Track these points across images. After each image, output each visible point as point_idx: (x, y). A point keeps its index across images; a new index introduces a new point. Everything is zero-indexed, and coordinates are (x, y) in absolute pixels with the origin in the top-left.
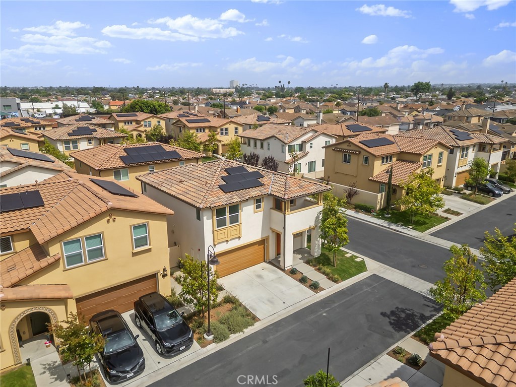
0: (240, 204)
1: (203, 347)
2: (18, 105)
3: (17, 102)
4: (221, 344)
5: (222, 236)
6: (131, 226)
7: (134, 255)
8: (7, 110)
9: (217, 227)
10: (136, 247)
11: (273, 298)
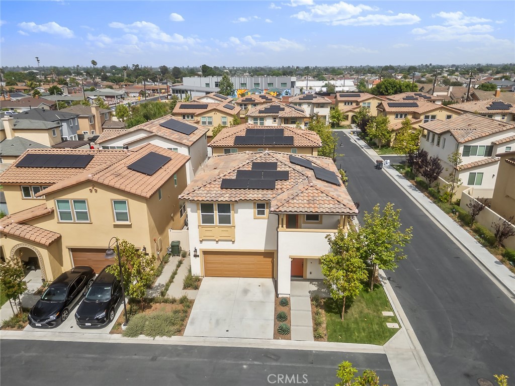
0: (233, 205)
1: (111, 333)
2: (293, 84)
3: (292, 80)
4: (126, 338)
5: (208, 234)
6: (112, 200)
7: (116, 226)
8: (283, 88)
9: (203, 223)
10: (117, 220)
11: (225, 320)
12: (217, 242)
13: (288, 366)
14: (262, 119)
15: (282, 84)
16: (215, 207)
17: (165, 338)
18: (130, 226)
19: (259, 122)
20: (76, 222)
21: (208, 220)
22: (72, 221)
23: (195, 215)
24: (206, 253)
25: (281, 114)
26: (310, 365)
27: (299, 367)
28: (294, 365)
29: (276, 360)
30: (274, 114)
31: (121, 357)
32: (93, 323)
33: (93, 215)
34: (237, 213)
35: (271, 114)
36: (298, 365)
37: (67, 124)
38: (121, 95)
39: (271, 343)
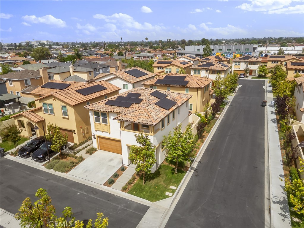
0: (108, 114)
1: (42, 165)
2: (255, 49)
3: (254, 47)
4: (46, 169)
5: (98, 127)
6: (61, 105)
7: (63, 118)
8: (247, 51)
9: (96, 121)
10: (64, 115)
11: (90, 171)
12: (103, 132)
13: (96, 199)
14: (199, 70)
15: (246, 49)
16: (100, 114)
17: (60, 173)
18: (68, 119)
19: (197, 72)
20: (50, 114)
21: (98, 120)
22: (48, 113)
23: (92, 116)
24: (100, 137)
25: (212, 68)
26: (107, 201)
27: (101, 200)
28: (100, 199)
29: (94, 195)
30: (206, 68)
31: (37, 176)
32: (37, 160)
33: (55, 111)
34: (110, 118)
35: (205, 68)
36: (102, 200)
37: (102, 70)
38: (151, 56)
39: (100, 186)
